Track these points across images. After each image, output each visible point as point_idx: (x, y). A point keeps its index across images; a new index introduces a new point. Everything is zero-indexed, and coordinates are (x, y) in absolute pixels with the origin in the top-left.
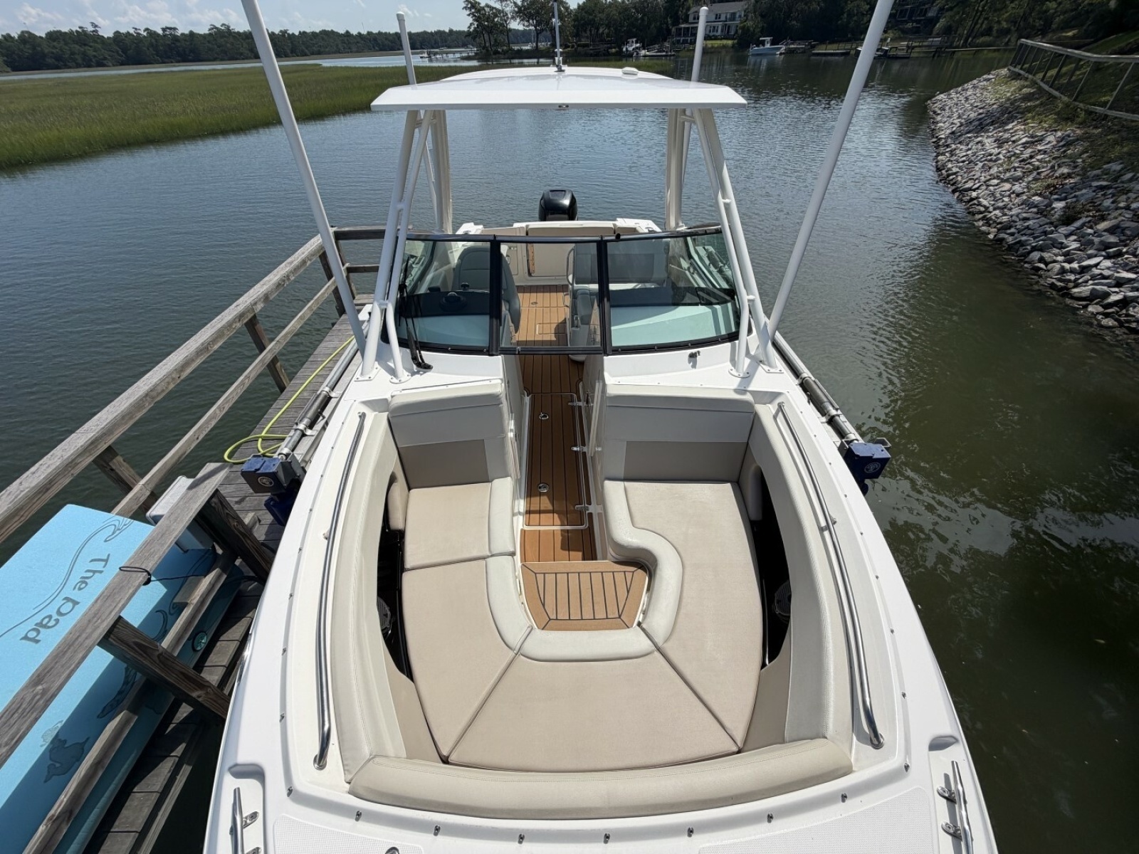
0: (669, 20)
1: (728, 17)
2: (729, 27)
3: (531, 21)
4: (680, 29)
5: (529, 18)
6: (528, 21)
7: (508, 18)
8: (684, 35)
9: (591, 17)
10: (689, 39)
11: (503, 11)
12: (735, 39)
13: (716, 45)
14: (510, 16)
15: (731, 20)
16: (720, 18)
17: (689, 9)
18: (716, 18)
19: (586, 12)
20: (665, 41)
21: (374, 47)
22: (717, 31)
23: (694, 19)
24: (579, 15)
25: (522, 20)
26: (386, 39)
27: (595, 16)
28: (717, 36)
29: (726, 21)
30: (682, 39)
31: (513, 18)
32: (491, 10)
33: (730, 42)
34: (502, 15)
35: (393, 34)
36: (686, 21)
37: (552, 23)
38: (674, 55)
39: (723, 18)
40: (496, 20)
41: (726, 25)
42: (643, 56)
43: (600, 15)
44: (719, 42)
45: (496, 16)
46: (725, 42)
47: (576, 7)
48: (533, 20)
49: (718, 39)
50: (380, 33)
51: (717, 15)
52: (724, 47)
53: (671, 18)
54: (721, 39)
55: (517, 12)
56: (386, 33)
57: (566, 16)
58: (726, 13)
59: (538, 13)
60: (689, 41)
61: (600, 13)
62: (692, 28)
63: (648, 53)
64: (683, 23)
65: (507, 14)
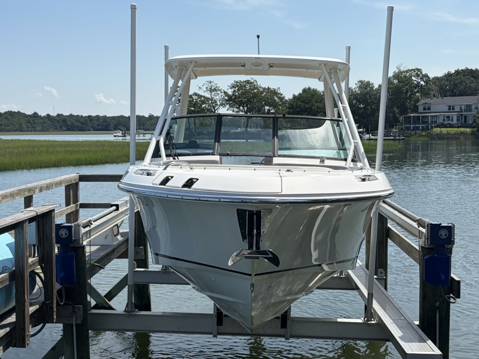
0: (396, 110)
1: (463, 108)
2: (465, 117)
3: (241, 108)
4: (410, 117)
5: (240, 106)
6: (238, 108)
7: (217, 105)
8: (414, 123)
9: (307, 106)
10: (421, 126)
11: (212, 99)
12: (474, 127)
13: (453, 132)
14: (219, 104)
15: (467, 112)
16: (453, 109)
17: (417, 100)
18: (449, 109)
19: (302, 102)
20: (393, 128)
21: (61, 127)
22: (452, 120)
23: (425, 109)
24: (295, 104)
25: (232, 107)
26: (77, 121)
27: (313, 105)
28: (452, 124)
29: (462, 112)
30: (412, 126)
31: (222, 104)
32: (199, 98)
33: (468, 130)
34: (210, 102)
35: (85, 117)
36: (416, 109)
37: (264, 110)
38: (403, 139)
39: (457, 109)
40: (203, 106)
41: (462, 115)
42: (367, 140)
43: (318, 104)
44: (456, 129)
45: (203, 102)
46: (462, 129)
47: (291, 97)
48: (243, 107)
49: (456, 127)
50: (71, 116)
51: (450, 106)
52: (462, 133)
53: (397, 107)
54: (458, 127)
55: (227, 100)
56: (77, 116)
57: (280, 105)
58: (461, 105)
59: (249, 101)
60: (421, 128)
61: (317, 102)
62: (423, 117)
63: (373, 137)
64: (412, 113)
65: (216, 102)
